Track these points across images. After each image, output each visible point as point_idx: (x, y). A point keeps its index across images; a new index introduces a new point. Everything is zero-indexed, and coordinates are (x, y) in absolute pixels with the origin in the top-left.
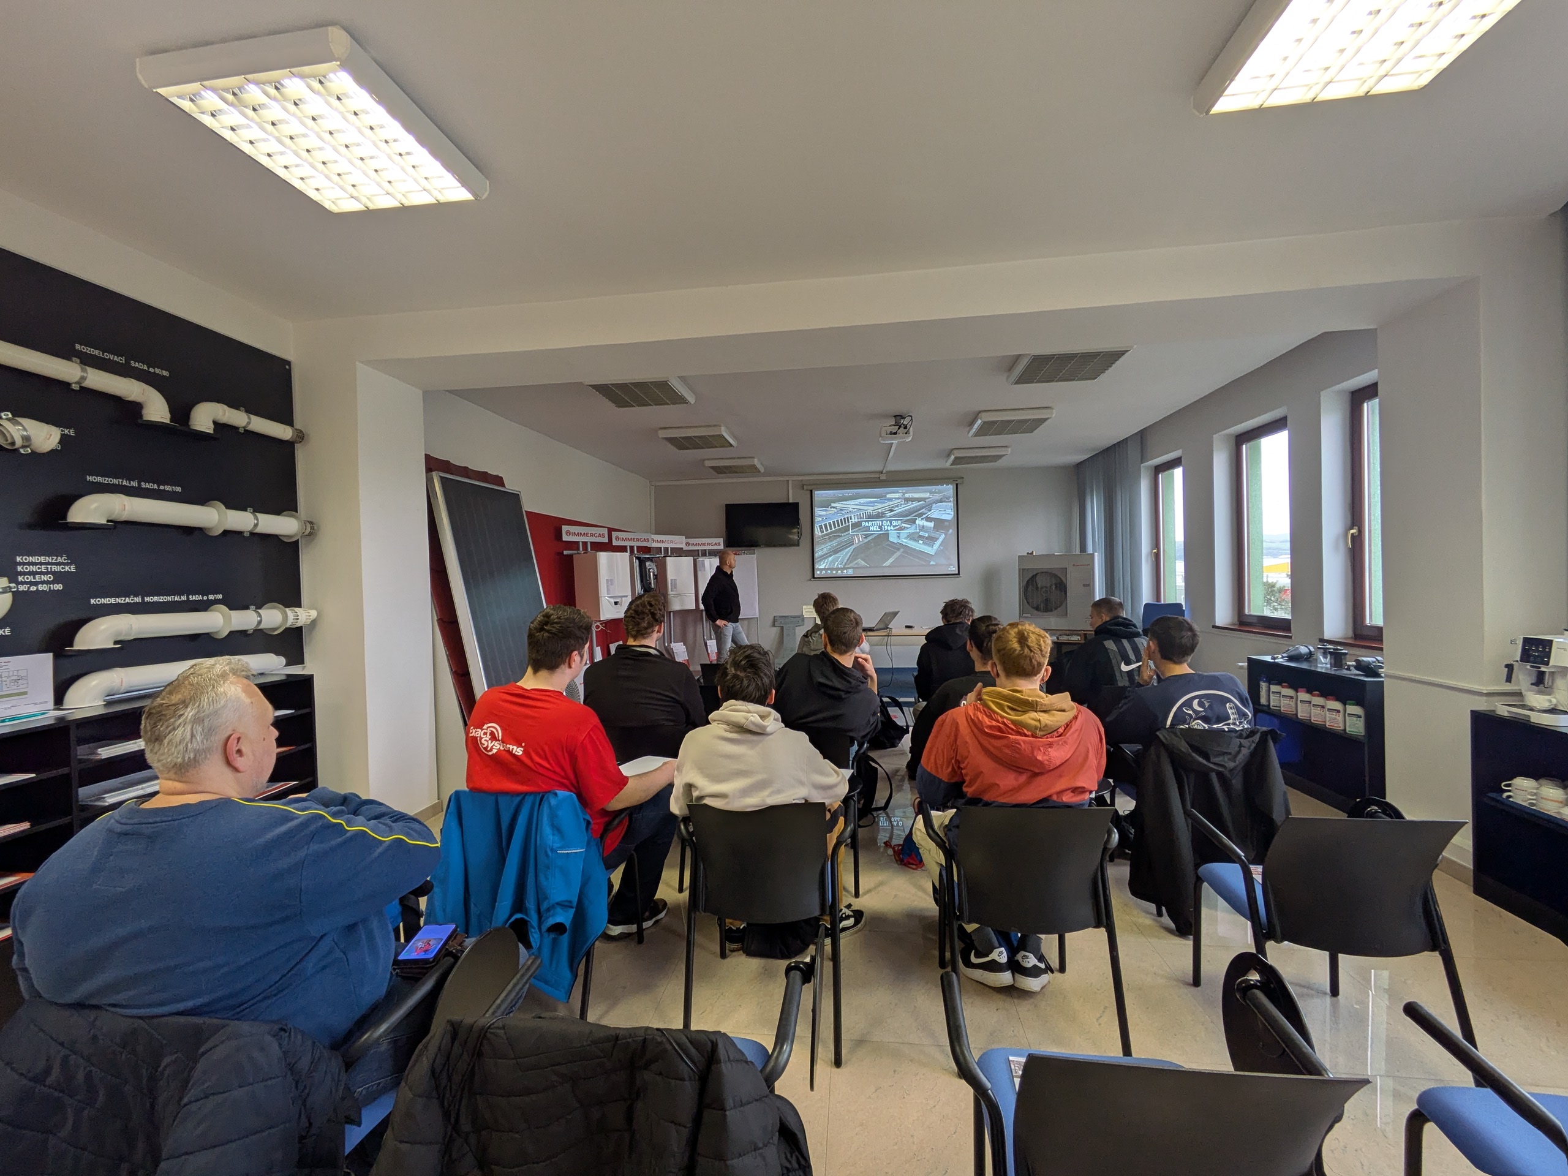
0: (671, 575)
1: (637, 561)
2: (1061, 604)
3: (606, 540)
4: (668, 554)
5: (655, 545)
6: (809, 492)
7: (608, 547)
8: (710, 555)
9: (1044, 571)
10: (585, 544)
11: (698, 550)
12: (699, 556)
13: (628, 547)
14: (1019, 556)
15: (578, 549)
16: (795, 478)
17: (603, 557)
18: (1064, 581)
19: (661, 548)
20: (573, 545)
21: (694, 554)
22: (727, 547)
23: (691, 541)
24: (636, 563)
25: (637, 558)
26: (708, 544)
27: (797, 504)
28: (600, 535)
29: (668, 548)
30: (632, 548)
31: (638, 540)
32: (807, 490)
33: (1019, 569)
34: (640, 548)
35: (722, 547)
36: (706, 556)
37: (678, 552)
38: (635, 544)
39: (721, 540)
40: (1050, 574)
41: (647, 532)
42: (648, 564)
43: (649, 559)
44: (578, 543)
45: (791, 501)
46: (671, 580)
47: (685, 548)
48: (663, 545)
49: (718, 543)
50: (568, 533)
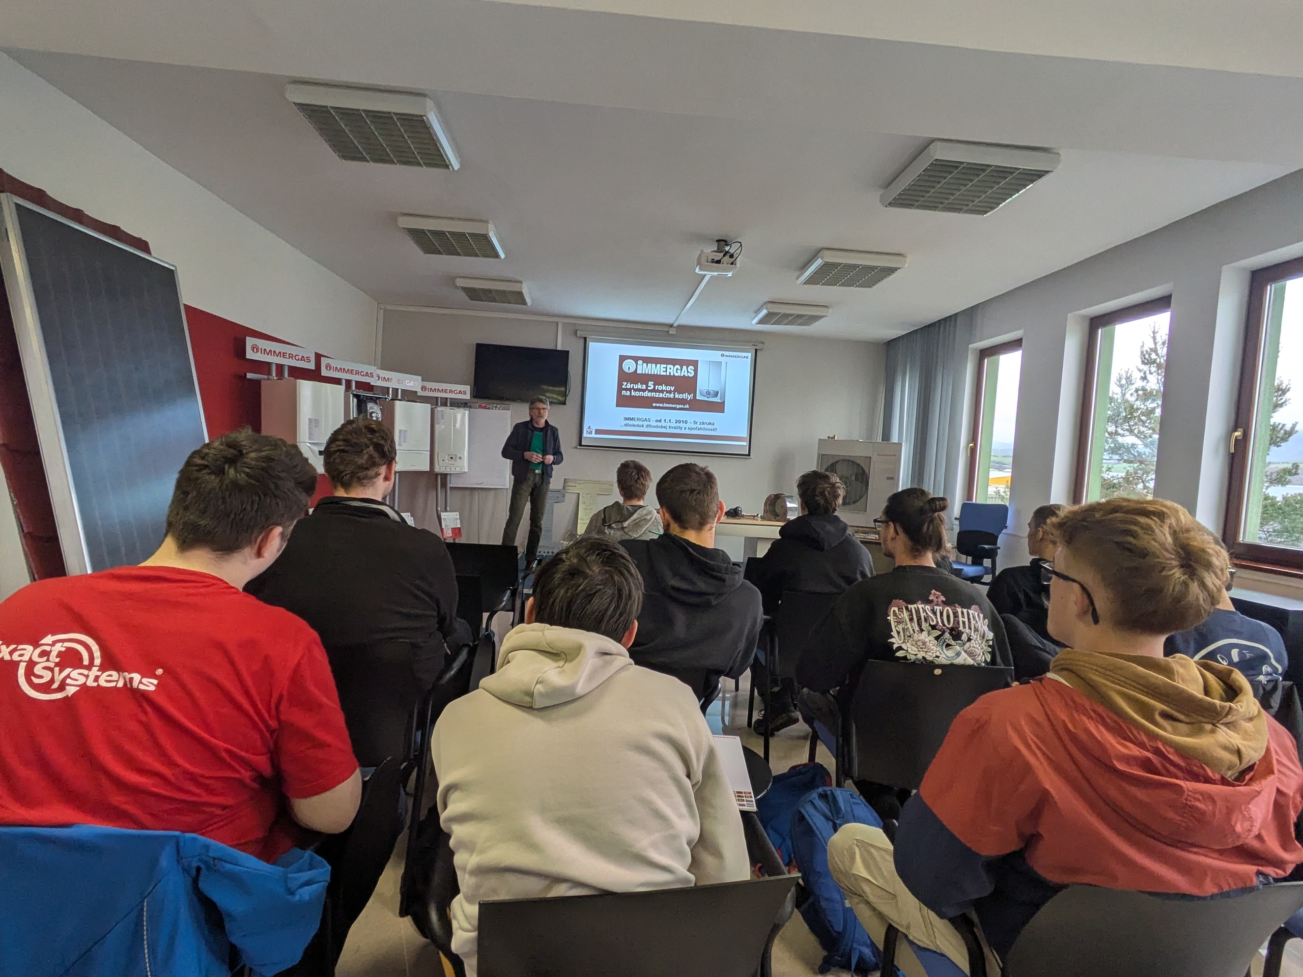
0: (399, 425)
1: (355, 400)
2: (861, 497)
3: (311, 366)
4: (397, 396)
5: (380, 383)
6: (582, 341)
7: (314, 375)
8: (452, 405)
9: (846, 458)
10: (280, 367)
11: (437, 398)
12: (437, 405)
13: (344, 381)
14: (820, 440)
15: (269, 373)
16: (566, 321)
17: (306, 388)
18: (867, 471)
19: (388, 388)
20: (263, 367)
21: (434, 402)
22: (475, 397)
23: (429, 385)
24: (353, 402)
25: (355, 396)
26: (451, 391)
27: (568, 352)
28: (303, 359)
29: (397, 389)
30: (348, 382)
31: (357, 373)
32: (580, 337)
33: (819, 455)
34: (360, 385)
35: (467, 397)
36: (446, 405)
37: (411, 396)
38: (355, 378)
39: (467, 388)
40: (851, 462)
41: (370, 364)
42: (370, 405)
43: (372, 400)
44: (269, 364)
45: (559, 348)
46: (400, 431)
47: (420, 393)
48: (391, 385)
49: (464, 391)
50: (255, 348)
